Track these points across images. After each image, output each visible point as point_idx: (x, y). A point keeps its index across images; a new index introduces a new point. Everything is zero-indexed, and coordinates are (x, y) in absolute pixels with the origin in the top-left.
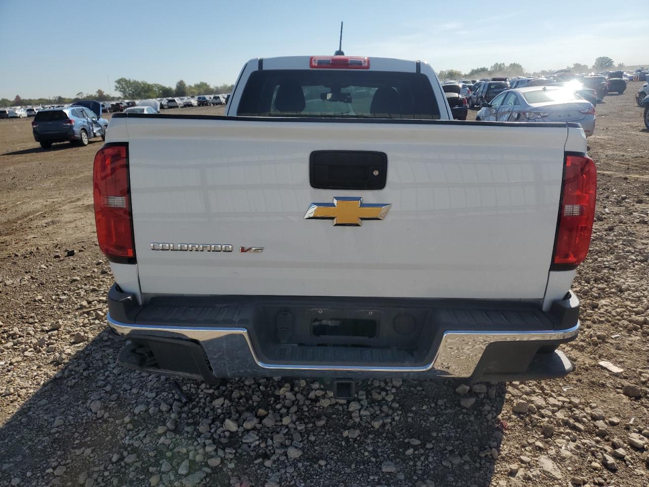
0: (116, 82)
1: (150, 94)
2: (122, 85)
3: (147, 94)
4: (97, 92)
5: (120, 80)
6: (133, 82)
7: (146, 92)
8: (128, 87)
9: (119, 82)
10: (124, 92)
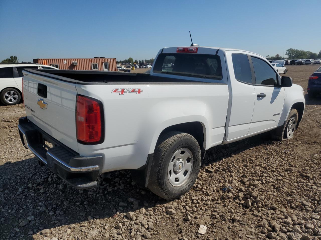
0: (287, 50)
1: (303, 57)
2: (290, 52)
3: (301, 57)
4: (276, 55)
5: (290, 49)
6: (296, 51)
7: (302, 55)
8: (292, 53)
9: (288, 50)
10: (290, 56)
